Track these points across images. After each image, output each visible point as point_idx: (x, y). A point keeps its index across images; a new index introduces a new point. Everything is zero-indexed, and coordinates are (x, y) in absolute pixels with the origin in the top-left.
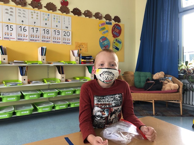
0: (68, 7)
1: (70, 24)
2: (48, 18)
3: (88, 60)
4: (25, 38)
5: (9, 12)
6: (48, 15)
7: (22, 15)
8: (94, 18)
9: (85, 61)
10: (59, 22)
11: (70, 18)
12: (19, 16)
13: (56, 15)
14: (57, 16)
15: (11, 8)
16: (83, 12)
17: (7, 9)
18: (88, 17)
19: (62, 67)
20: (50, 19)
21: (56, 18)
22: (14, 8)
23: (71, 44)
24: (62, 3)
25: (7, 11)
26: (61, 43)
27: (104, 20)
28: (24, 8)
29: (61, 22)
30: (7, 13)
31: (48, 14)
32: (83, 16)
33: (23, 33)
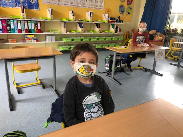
3: (113, 21)
4: (80, 5)
9: (112, 21)
19: (100, 24)
23: (103, 9)
26: (98, 9)
33: (80, 2)
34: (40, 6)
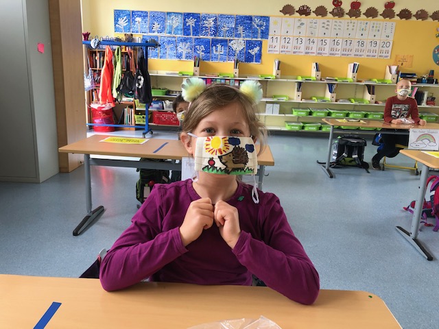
1: (393, 32)
2: (366, 27)
4: (337, 52)
5: (325, 25)
6: (367, 24)
7: (337, 28)
8: (430, 20)
10: (379, 30)
11: (394, 24)
12: (335, 29)
13: (376, 22)
14: (377, 24)
15: (328, 21)
16: (414, 13)
17: (324, 23)
18: (421, 20)
19: (373, 86)
20: (367, 28)
21: (375, 26)
22: (331, 20)
23: (389, 58)
24: (386, 6)
25: (323, 25)
26: (376, 57)
28: (341, 20)
29: (380, 31)
30: (323, 27)
31: (366, 22)
32: (414, 19)
33: (335, 47)
34: (263, 57)
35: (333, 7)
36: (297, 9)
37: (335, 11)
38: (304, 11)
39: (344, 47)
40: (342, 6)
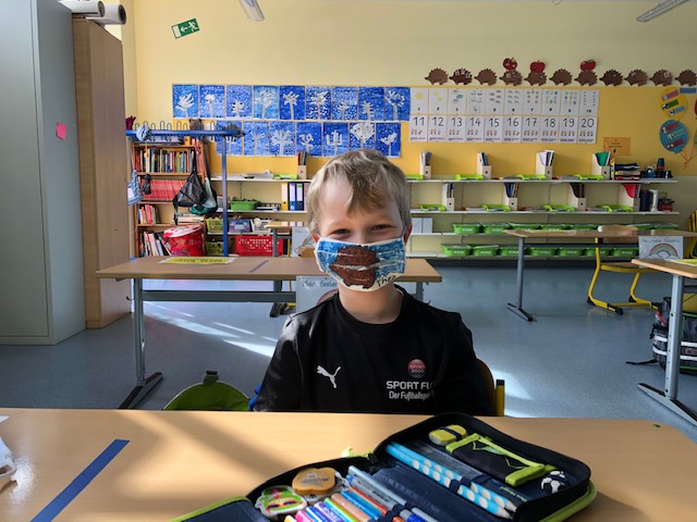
0: (594, 71)
1: (597, 105)
2: (555, 97)
3: (627, 173)
4: (515, 136)
5: (495, 97)
6: (556, 93)
7: (513, 100)
8: (651, 84)
10: (575, 103)
11: (597, 92)
12: (510, 102)
13: (569, 91)
14: (572, 93)
15: (498, 91)
16: (625, 75)
17: (492, 94)
20: (558, 100)
21: (569, 96)
22: (502, 90)
23: (594, 142)
24: (582, 67)
25: (492, 97)
26: (575, 142)
27: (676, 85)
28: (518, 88)
29: (578, 103)
30: (492, 100)
31: (555, 90)
32: (626, 84)
33: (512, 128)
34: (403, 148)
35: (505, 70)
36: (452, 75)
37: (508, 76)
38: (462, 78)
39: (526, 128)
40: (517, 69)
